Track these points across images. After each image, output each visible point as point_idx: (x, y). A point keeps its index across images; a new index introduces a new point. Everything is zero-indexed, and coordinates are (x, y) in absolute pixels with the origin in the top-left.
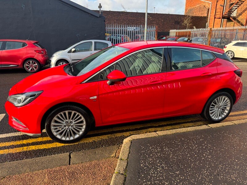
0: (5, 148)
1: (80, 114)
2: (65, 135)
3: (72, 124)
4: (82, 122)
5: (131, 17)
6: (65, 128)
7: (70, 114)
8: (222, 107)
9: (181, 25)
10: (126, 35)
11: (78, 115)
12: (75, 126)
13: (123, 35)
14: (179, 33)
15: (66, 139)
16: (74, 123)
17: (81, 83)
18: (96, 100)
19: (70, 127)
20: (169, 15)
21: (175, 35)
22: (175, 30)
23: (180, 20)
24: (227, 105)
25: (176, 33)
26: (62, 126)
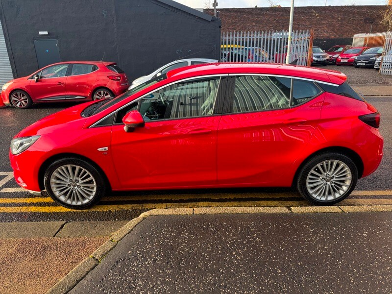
0: (5, 205)
1: (87, 171)
2: (70, 197)
3: (78, 184)
4: (91, 182)
5: (282, 15)
6: (69, 188)
7: (74, 169)
8: (334, 179)
9: (377, 25)
10: (260, 46)
11: (85, 173)
12: (83, 186)
13: (255, 48)
14: (371, 39)
15: (71, 203)
16: (81, 182)
17: (88, 128)
18: (106, 153)
19: (76, 187)
20: (354, 7)
21: (362, 43)
22: (364, 35)
23: (374, 16)
24: (345, 176)
25: (366, 39)
26: (66, 184)
